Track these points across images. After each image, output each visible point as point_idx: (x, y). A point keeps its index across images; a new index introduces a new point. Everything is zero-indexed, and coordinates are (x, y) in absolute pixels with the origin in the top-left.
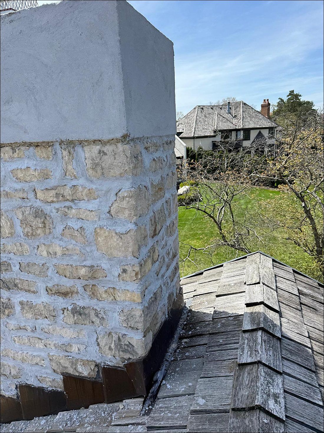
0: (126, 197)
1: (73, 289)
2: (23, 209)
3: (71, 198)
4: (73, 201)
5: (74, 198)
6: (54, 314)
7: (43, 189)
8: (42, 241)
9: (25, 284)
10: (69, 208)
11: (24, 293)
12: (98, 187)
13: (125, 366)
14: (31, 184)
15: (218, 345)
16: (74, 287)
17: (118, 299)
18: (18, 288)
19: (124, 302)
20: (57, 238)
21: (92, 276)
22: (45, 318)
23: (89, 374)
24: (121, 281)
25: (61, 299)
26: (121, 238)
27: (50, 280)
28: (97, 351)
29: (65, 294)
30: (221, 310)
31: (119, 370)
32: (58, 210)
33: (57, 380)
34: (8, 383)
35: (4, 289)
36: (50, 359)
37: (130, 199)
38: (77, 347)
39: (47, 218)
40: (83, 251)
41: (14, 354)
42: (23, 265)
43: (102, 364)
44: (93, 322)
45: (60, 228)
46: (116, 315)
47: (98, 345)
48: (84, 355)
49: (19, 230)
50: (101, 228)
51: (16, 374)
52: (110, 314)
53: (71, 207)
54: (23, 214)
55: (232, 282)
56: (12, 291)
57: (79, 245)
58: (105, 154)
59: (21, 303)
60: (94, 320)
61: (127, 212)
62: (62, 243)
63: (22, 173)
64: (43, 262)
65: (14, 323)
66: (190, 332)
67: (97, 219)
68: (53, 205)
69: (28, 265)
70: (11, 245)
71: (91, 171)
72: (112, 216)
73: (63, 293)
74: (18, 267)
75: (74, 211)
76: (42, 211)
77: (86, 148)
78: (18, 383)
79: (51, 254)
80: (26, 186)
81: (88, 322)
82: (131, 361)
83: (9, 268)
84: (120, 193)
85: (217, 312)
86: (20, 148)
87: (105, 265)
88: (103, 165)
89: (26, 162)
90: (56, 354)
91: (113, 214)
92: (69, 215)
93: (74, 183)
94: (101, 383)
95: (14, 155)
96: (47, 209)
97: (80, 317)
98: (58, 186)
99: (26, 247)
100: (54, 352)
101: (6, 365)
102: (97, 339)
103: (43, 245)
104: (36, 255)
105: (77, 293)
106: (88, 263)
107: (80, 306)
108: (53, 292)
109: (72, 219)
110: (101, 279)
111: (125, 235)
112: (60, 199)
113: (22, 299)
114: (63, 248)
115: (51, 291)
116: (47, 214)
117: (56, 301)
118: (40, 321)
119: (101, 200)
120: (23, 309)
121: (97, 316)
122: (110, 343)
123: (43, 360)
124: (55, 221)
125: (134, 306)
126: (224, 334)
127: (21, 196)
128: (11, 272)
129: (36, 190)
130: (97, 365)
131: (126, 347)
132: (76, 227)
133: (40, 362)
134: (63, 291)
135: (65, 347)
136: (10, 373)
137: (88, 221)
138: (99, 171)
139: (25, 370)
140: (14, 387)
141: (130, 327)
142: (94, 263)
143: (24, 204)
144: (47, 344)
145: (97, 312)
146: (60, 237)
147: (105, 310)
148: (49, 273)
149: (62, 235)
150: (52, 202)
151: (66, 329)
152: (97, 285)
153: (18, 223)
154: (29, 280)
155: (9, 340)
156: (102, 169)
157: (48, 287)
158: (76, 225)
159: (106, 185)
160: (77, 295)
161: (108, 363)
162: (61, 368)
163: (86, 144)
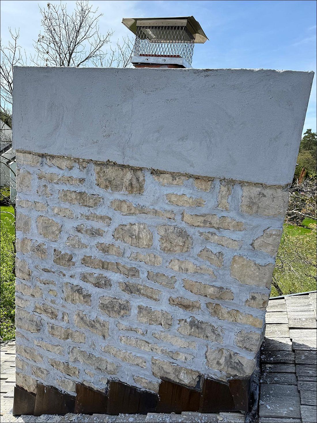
0: (274, 235)
1: (195, 304)
2: (166, 227)
3: (218, 226)
4: (218, 228)
5: (220, 226)
6: (170, 323)
7: (192, 214)
8: (177, 257)
9: (149, 291)
10: (213, 234)
11: (145, 299)
12: (248, 222)
13: (229, 381)
14: (181, 208)
15: (308, 376)
16: (197, 302)
17: (239, 321)
18: (141, 293)
19: (244, 325)
20: (193, 257)
21: (220, 296)
22: (159, 324)
23: (189, 383)
24: (247, 306)
25: (181, 310)
26: (259, 269)
27: (176, 292)
28: (204, 363)
29: (186, 307)
30: (301, 343)
31: (222, 384)
32: (201, 234)
33: (153, 382)
34: (101, 377)
35: (127, 291)
36: (153, 363)
37: (277, 238)
38: (184, 356)
39: (189, 238)
40: (215, 273)
41: (117, 352)
42: (151, 274)
43: (206, 376)
44: (207, 337)
45: (197, 249)
46: (232, 334)
47: (206, 357)
48: (189, 365)
49: (157, 243)
50: (240, 256)
51: (113, 370)
52: (226, 332)
53: (215, 234)
54: (166, 231)
55: (303, 317)
56: (134, 294)
57: (214, 267)
58: (264, 196)
59: (140, 308)
60: (209, 335)
61: (270, 248)
62: (196, 262)
63: (176, 198)
64: (173, 275)
65: (125, 324)
66: (272, 359)
67: (238, 248)
68: (197, 229)
69: (157, 275)
70: (144, 255)
71: (245, 208)
72: (254, 248)
73: (184, 306)
74: (146, 275)
75: (216, 237)
76: (185, 232)
77: (244, 188)
78: (111, 379)
79: (182, 269)
80: (176, 209)
81: (202, 336)
82: (237, 378)
83: (137, 274)
84: (268, 230)
85: (296, 344)
86: (180, 177)
87: (234, 289)
88: (260, 205)
89: (182, 190)
90: (160, 359)
91: (255, 246)
92: (210, 240)
93: (224, 214)
94: (200, 393)
95: (173, 182)
96: (191, 231)
97: (197, 330)
98: (208, 215)
99: (160, 259)
100: (159, 357)
101: (103, 361)
102: (206, 352)
103: (177, 261)
104: (167, 267)
105: (199, 308)
106: (218, 284)
107: (198, 320)
108: (176, 303)
109: (212, 244)
110: (227, 300)
111: (264, 267)
112: (207, 225)
113: (142, 304)
114: (197, 267)
115: (174, 301)
116: (189, 236)
117: (176, 312)
118: (153, 327)
119: (246, 232)
120: (140, 312)
121: (214, 332)
122: (219, 358)
123: (145, 362)
124: (195, 242)
125: (253, 330)
126: (310, 366)
127: (169, 216)
128: (138, 278)
129: (185, 214)
130: (200, 376)
131: (235, 365)
132: (215, 252)
133: (141, 364)
134: (185, 304)
135: (172, 355)
136: (106, 368)
137: (228, 248)
138: (254, 209)
139: (123, 368)
140: (105, 382)
141: (245, 347)
142: (224, 286)
143: (169, 223)
144: (153, 348)
145: (214, 328)
146: (196, 257)
147: (223, 328)
148: (176, 286)
149: (199, 255)
150: (198, 226)
151: (177, 338)
152: (221, 305)
153: (157, 237)
154: (154, 288)
155: (116, 337)
156: (258, 207)
157: (172, 298)
158: (216, 250)
159: (256, 222)
160: (197, 310)
161: (212, 375)
162: (162, 372)
163: (246, 185)
